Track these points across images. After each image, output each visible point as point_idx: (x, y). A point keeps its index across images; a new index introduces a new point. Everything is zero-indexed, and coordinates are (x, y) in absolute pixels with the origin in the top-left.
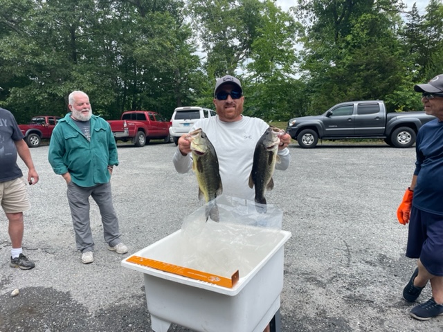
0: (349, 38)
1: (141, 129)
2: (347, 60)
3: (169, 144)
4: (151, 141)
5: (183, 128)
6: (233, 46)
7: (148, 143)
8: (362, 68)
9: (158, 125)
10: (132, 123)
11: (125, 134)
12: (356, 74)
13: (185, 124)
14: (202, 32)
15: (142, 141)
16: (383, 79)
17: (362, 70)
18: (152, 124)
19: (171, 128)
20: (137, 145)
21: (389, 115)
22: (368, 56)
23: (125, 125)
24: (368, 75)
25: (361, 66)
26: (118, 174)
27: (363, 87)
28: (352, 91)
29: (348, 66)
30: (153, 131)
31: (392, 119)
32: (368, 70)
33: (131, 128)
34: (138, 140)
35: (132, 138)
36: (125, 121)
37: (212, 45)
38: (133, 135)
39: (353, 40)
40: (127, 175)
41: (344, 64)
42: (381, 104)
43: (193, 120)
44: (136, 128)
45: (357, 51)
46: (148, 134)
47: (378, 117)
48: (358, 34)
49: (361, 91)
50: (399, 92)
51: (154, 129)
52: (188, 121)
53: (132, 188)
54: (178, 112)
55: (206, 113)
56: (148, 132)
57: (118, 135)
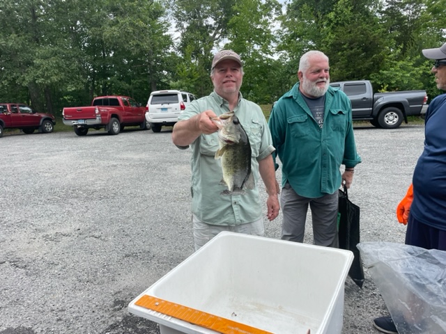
0: (332, 15)
1: (114, 115)
2: (330, 38)
3: (145, 131)
4: (125, 128)
5: (160, 113)
6: (207, 26)
7: (122, 131)
8: (345, 46)
9: (132, 111)
10: (104, 109)
11: (98, 121)
12: (340, 53)
13: (162, 109)
14: (174, 10)
15: (116, 128)
16: (366, 57)
17: (346, 49)
18: (126, 110)
19: (147, 114)
20: (111, 133)
21: (376, 96)
22: (352, 35)
23: (97, 111)
24: (352, 54)
25: (344, 44)
26: (93, 167)
27: (347, 67)
29: (331, 45)
30: (127, 117)
31: (379, 101)
32: (352, 49)
33: (103, 114)
34: (112, 127)
35: (105, 125)
36: (96, 107)
37: (186, 25)
38: (106, 122)
39: (336, 17)
40: (104, 167)
41: (327, 42)
42: (368, 83)
43: (171, 105)
44: (109, 115)
45: (340, 29)
46: (122, 121)
47: (364, 98)
48: (342, 12)
49: (344, 71)
50: (385, 72)
51: (128, 115)
52: (166, 106)
53: (111, 182)
54: (154, 96)
55: (184, 97)
56: (122, 118)
57: (89, 122)
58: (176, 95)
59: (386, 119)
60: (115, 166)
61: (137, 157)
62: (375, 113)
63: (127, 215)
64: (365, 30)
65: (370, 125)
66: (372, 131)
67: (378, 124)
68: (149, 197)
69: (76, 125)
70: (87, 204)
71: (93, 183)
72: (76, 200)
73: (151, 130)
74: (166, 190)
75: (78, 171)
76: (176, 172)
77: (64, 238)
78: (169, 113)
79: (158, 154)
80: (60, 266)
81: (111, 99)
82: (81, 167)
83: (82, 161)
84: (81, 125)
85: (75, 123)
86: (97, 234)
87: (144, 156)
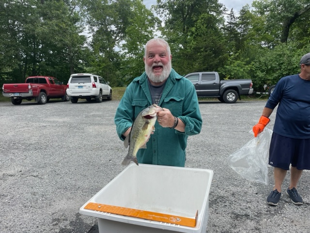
0: (193, 29)
1: (42, 90)
2: (193, 44)
3: (65, 102)
4: (50, 100)
5: (77, 90)
6: (111, 31)
7: (48, 102)
8: (202, 50)
9: (56, 87)
10: (35, 85)
11: (30, 94)
12: (199, 54)
13: (79, 86)
14: (88, 19)
15: (44, 99)
16: (215, 57)
17: (202, 52)
18: (51, 87)
19: (68, 90)
20: (40, 103)
21: (221, 82)
22: (206, 42)
23: (30, 87)
24: (206, 55)
25: (202, 48)
26: (28, 127)
27: (203, 63)
28: (196, 65)
29: (193, 49)
30: (52, 92)
31: (223, 85)
32: (206, 51)
33: (34, 89)
34: (41, 99)
35: (36, 97)
36: (29, 84)
37: (96, 29)
38: (36, 95)
39: (196, 31)
40: (36, 127)
41: (191, 47)
42: (217, 74)
43: (85, 84)
44: (39, 90)
45: (199, 38)
46: (48, 94)
47: (214, 83)
48: (200, 27)
49: (202, 65)
50: (227, 67)
51: (53, 90)
52: (82, 84)
53: (42, 138)
54: (73, 77)
55: (95, 79)
56: (48, 93)
57: (23, 95)
58: (89, 77)
59: (228, 97)
60: (45, 126)
61: (61, 120)
62: (221, 93)
63: (57, 160)
64: (214, 40)
65: (218, 101)
66: (220, 105)
67: (223, 100)
68: (72, 147)
69: (13, 97)
70: (25, 153)
71: (29, 139)
72: (17, 151)
73: (70, 102)
74: (85, 142)
75: (16, 130)
76: (91, 131)
77: (10, 177)
78: (84, 89)
79: (77, 118)
80: (9, 197)
81: (40, 79)
82: (18, 127)
83: (19, 123)
84: (17, 97)
85: (12, 95)
86: (35, 174)
87: (66, 119)
